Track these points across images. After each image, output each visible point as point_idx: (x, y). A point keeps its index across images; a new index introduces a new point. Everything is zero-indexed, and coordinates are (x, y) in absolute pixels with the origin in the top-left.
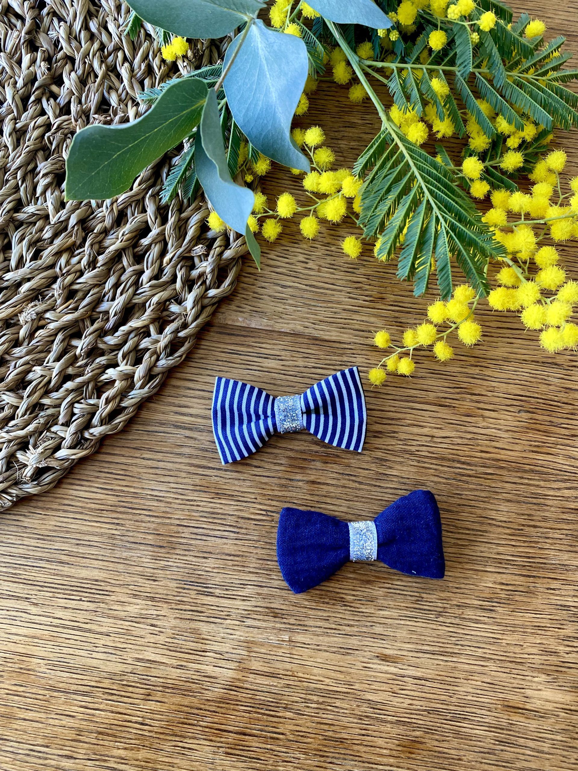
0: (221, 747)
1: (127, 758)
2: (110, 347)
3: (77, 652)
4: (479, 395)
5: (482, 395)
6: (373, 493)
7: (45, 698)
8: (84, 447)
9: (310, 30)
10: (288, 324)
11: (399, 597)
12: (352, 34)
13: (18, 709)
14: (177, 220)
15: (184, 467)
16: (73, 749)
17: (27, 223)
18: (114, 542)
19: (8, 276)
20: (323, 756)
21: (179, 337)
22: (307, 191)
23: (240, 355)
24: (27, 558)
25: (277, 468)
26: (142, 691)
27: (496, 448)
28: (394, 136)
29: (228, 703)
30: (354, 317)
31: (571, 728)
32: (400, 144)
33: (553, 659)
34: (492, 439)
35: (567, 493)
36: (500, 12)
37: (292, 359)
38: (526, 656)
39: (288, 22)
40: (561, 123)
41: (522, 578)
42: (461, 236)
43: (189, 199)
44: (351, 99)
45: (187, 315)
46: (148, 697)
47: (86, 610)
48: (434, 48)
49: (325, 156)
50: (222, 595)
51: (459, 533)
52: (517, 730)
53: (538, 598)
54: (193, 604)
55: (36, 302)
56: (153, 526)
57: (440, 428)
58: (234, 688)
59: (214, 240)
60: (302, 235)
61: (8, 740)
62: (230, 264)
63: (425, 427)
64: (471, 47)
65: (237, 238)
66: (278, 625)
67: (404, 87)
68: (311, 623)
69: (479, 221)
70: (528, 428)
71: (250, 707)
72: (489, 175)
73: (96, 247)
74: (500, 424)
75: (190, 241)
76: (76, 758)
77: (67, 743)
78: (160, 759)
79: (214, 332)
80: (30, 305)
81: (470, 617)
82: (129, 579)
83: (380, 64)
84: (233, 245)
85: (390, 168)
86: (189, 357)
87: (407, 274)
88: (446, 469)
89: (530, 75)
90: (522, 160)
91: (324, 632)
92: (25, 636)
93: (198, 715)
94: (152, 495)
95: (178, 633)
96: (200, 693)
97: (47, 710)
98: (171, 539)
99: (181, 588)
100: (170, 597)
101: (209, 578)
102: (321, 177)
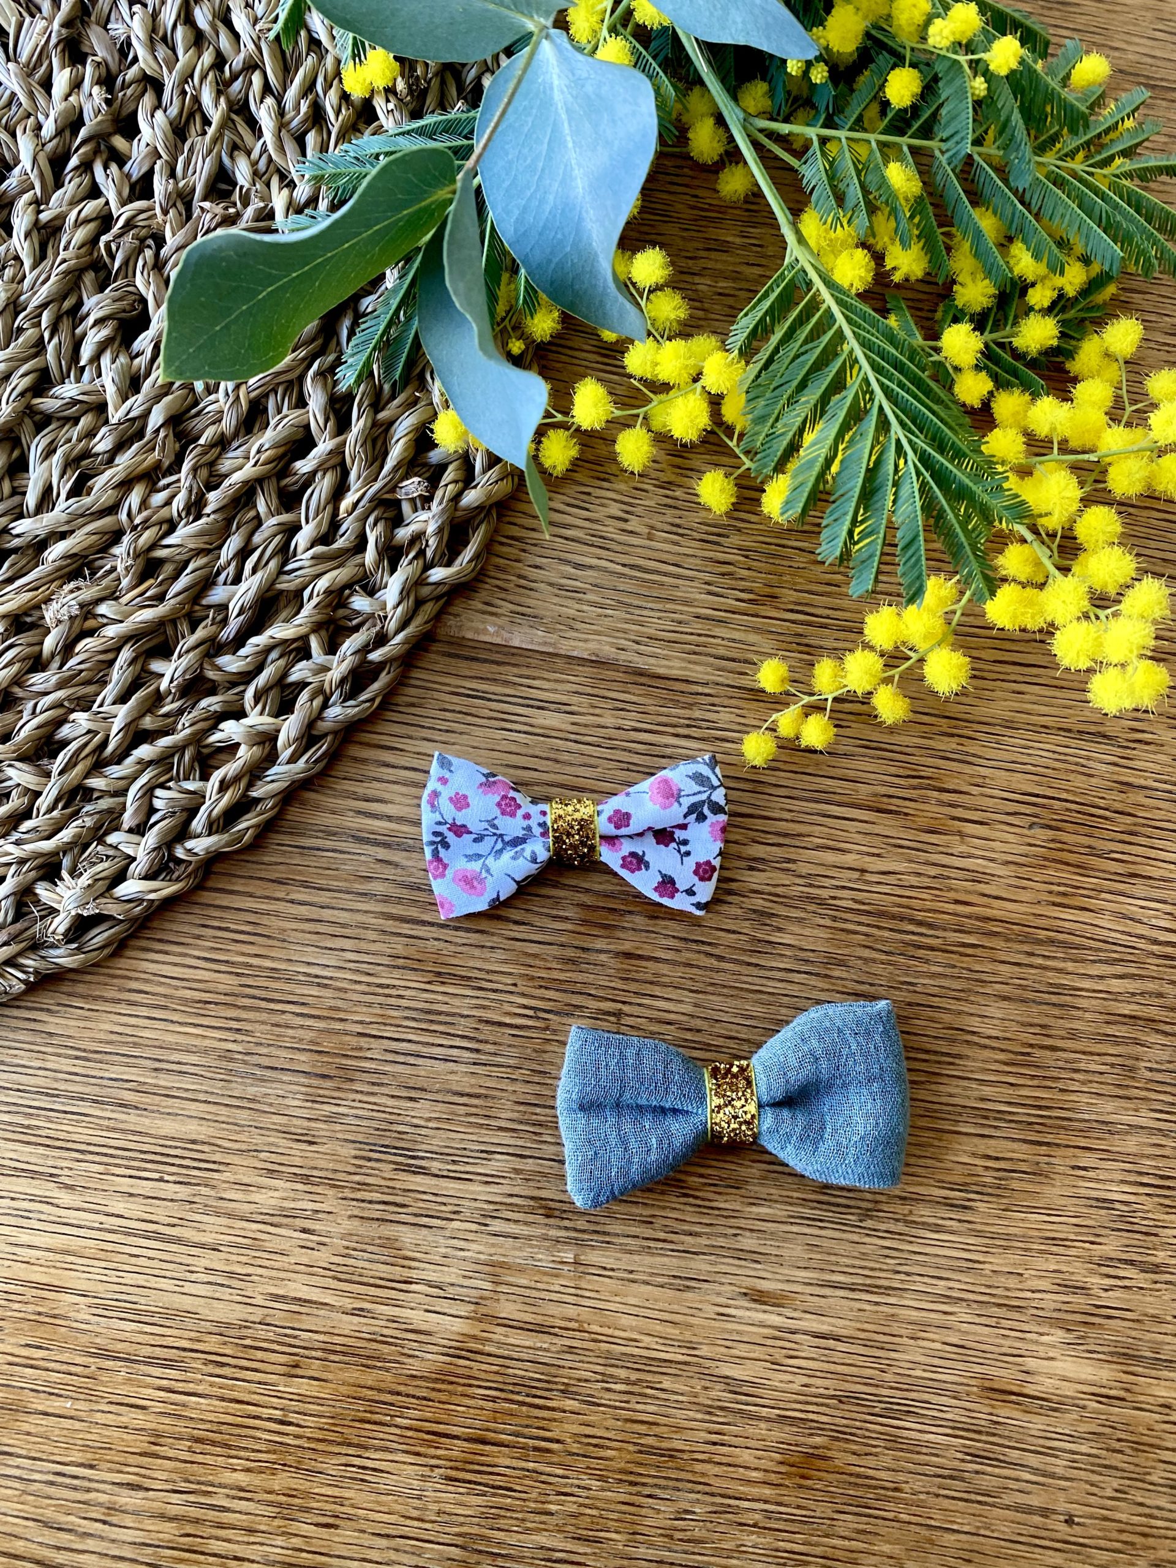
0: (437, 1467)
1: (251, 1488)
2: (228, 678)
3: (153, 1282)
4: (955, 791)
5: (961, 792)
6: (745, 978)
7: (87, 1371)
8: (175, 877)
9: (646, 49)
10: (586, 641)
12: (730, 61)
13: (32, 1394)
14: (369, 424)
15: (374, 921)
16: (143, 1471)
17: (59, 419)
18: (231, 1066)
19: (22, 526)
20: (636, 1484)
21: (371, 662)
22: (630, 376)
23: (489, 700)
24: (53, 1096)
25: (558, 925)
26: (283, 1359)
27: (985, 895)
28: (813, 275)
29: (452, 1383)
31: (1107, 1430)
32: (825, 294)
33: (1079, 1301)
34: (977, 877)
35: (1116, 985)
36: (1028, 38)
37: (591, 711)
38: (1029, 1295)
39: (605, 32)
40: (1137, 262)
41: (1025, 1147)
42: (943, 480)
43: (394, 385)
44: (722, 194)
45: (386, 617)
46: (293, 1370)
47: (172, 1200)
48: (894, 102)
49: (669, 308)
50: (445, 1173)
52: (1006, 1433)
53: (1053, 1186)
54: (386, 1190)
55: (80, 582)
56: (309, 1035)
57: (878, 855)
58: (464, 1353)
59: (442, 468)
60: (618, 463)
62: (474, 517)
63: (849, 852)
64: (971, 105)
65: (490, 467)
66: (553, 1233)
67: (833, 175)
68: (616, 1228)
69: (978, 450)
70: (1045, 859)
71: (496, 1389)
72: (991, 360)
73: (204, 473)
74: (993, 850)
75: (395, 469)
76: (148, 1490)
77: (132, 1459)
78: (316, 1491)
79: (437, 652)
80: (67, 588)
81: (924, 1219)
82: (259, 1140)
83: (785, 128)
84: (482, 479)
85: (806, 342)
86: (388, 701)
87: (837, 553)
88: (886, 934)
89: (1078, 164)
90: (1056, 332)
91: (643, 1247)
92: (48, 1250)
93: (392, 1405)
94: (309, 975)
95: (356, 1246)
96: (398, 1362)
97: (91, 1396)
98: (344, 1061)
99: (363, 1158)
100: (341, 1176)
101: (419, 1139)
102: (662, 351)
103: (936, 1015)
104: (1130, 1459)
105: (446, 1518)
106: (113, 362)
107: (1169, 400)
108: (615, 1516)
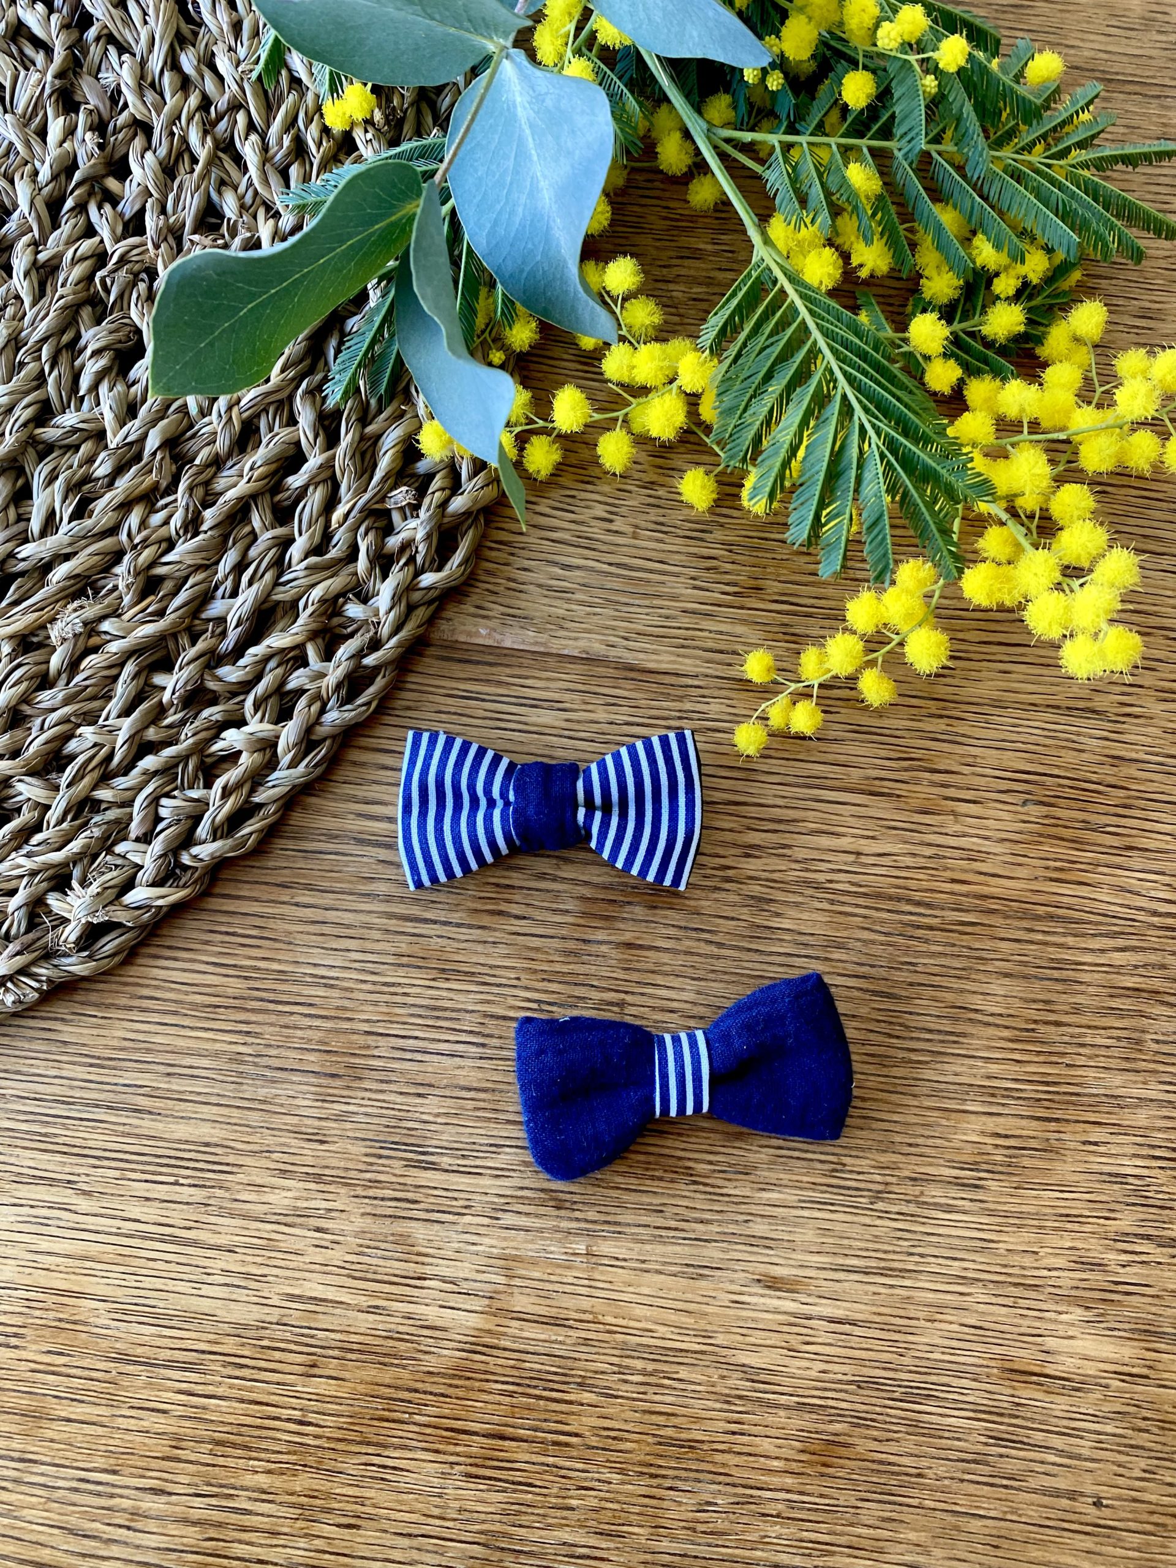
0: (457, 1464)
1: (272, 1490)
2: (228, 688)
3: (171, 1285)
4: (947, 772)
5: (953, 773)
6: (746, 964)
7: (107, 1376)
8: (181, 883)
9: (612, 70)
10: (576, 639)
11: (799, 1163)
12: (693, 77)
13: (56, 1401)
14: (357, 438)
15: (377, 920)
16: (165, 1476)
17: (60, 447)
18: (242, 1068)
19: (26, 550)
20: (656, 1476)
21: (366, 667)
22: (609, 382)
23: (483, 700)
24: (68, 1103)
25: (558, 919)
26: (300, 1358)
27: (981, 873)
28: (778, 273)
29: (469, 1379)
31: (1132, 1409)
32: (789, 289)
33: (1096, 1277)
34: (973, 856)
35: (1118, 958)
36: (977, 36)
37: (584, 707)
38: (1045, 1273)
39: (569, 54)
40: (1095, 249)
41: (1035, 1124)
42: (908, 462)
43: (380, 399)
44: (692, 204)
45: (379, 623)
46: (311, 1370)
47: (187, 1203)
48: (852, 104)
49: (643, 314)
50: (456, 1168)
51: (912, 1038)
52: (1029, 1415)
53: (1065, 1162)
54: (398, 1187)
55: (83, 601)
56: (317, 1035)
57: (873, 838)
58: (479, 1348)
59: (430, 477)
60: (600, 465)
61: (35, 1462)
62: (462, 523)
63: (842, 835)
64: (922, 103)
65: (476, 474)
66: (565, 1224)
67: (794, 180)
68: (628, 1218)
69: (942, 433)
70: (1041, 835)
71: (513, 1384)
72: (959, 347)
73: (200, 492)
74: (987, 829)
75: (384, 480)
76: (170, 1494)
77: (155, 1464)
78: (337, 1491)
79: (432, 656)
80: (71, 607)
81: (935, 1200)
82: (270, 1140)
83: (747, 137)
84: (468, 486)
85: (770, 336)
86: (384, 705)
87: (805, 536)
88: (885, 915)
89: (1036, 157)
90: (1022, 319)
91: (655, 1236)
92: (69, 1256)
93: (410, 1402)
94: (315, 976)
95: (369, 1243)
96: (415, 1359)
97: (113, 1401)
98: (352, 1060)
99: (374, 1155)
100: (352, 1174)
101: (429, 1134)
102: (637, 355)
104: (1157, 1439)
105: (467, 1515)
106: (111, 390)
107: (1134, 377)
108: (637, 1509)
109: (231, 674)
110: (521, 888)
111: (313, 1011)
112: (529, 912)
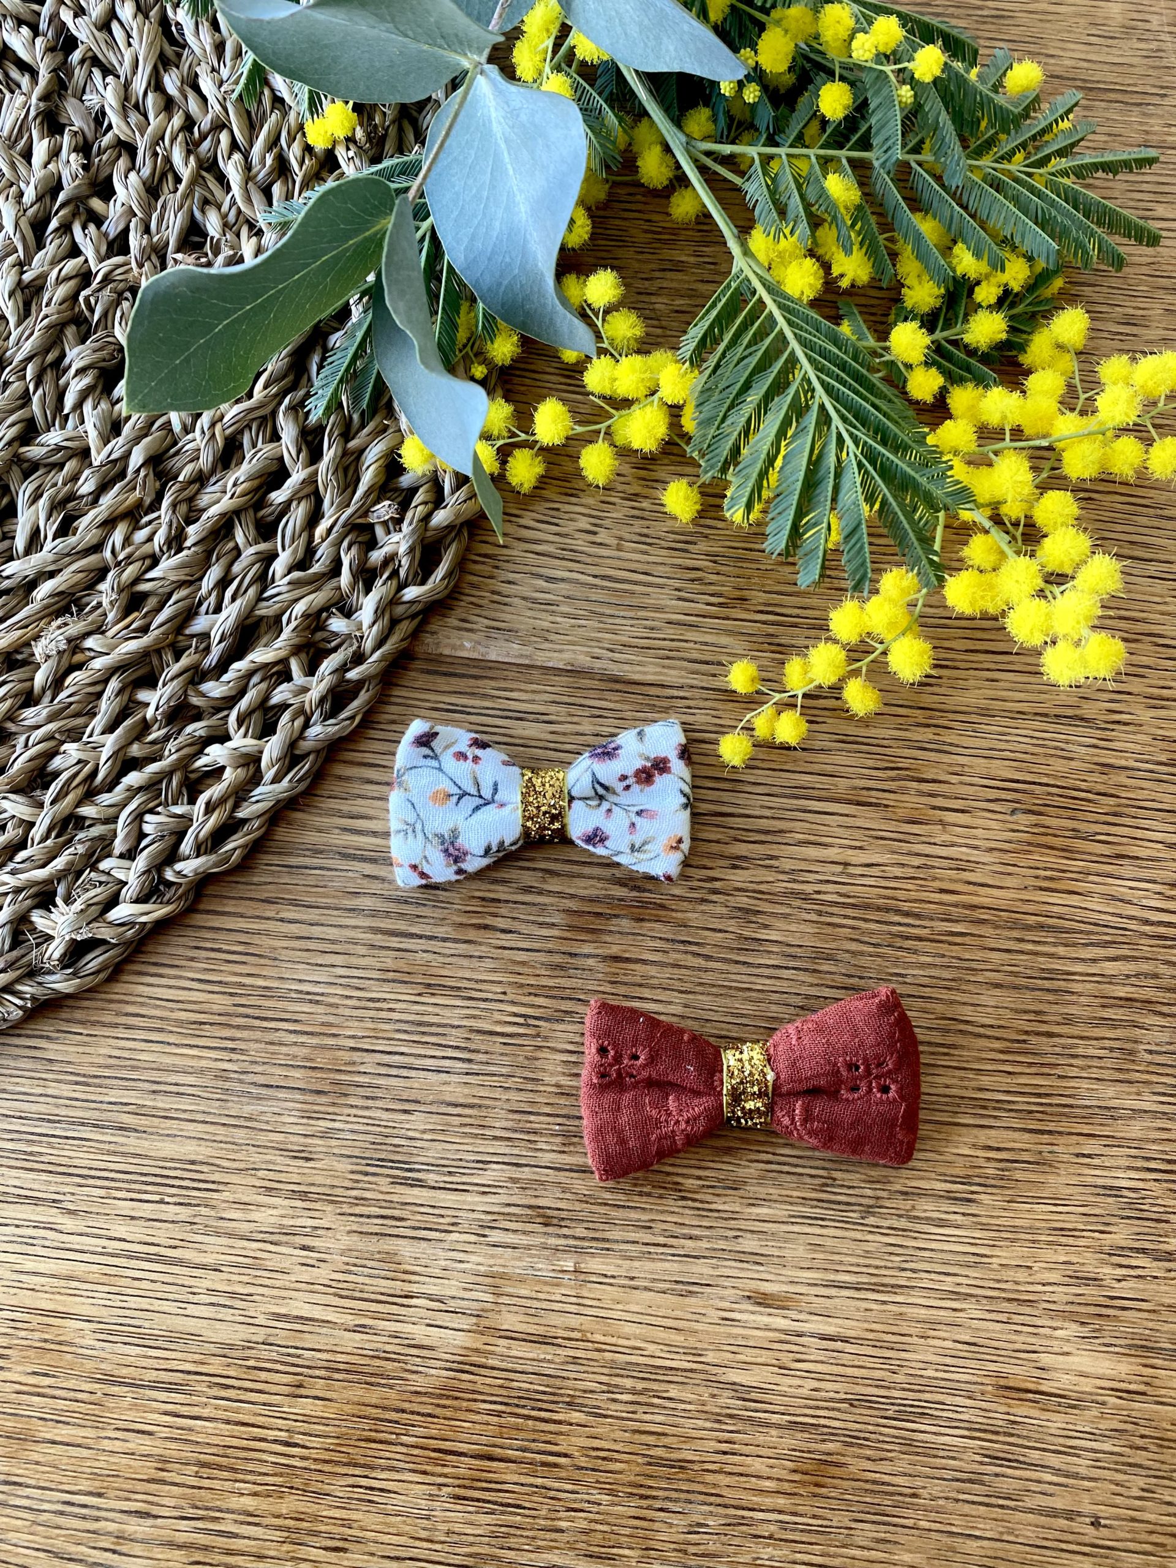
0: (445, 1485)
1: (259, 1512)
2: (212, 703)
3: (157, 1305)
4: (934, 781)
5: (940, 782)
6: (733, 977)
7: (93, 1398)
8: (166, 899)
9: (592, 86)
10: (560, 651)
11: (788, 1178)
12: (673, 93)
13: (41, 1422)
14: (339, 453)
15: (362, 936)
16: (150, 1498)
17: (45, 466)
18: (227, 1085)
19: (11, 568)
20: (647, 1497)
21: (348, 681)
22: (591, 394)
23: (469, 713)
24: (54, 1122)
25: (545, 932)
26: (286, 1379)
27: (970, 883)
28: (756, 283)
29: (457, 1398)
30: (689, 636)
31: (1129, 1427)
32: (767, 299)
33: (1092, 1293)
34: (961, 866)
35: (1110, 968)
36: (954, 46)
37: (569, 719)
38: (1040, 1288)
39: (547, 69)
40: (1075, 254)
41: (1027, 1136)
42: (887, 472)
43: (362, 414)
44: (674, 217)
45: (362, 637)
46: (297, 1390)
47: (172, 1222)
48: (829, 115)
49: (625, 327)
50: (442, 1185)
52: (1025, 1433)
53: (1058, 1175)
54: (384, 1204)
55: (67, 618)
56: (305, 1051)
57: (860, 848)
58: (467, 1367)
59: (413, 491)
60: (583, 478)
61: (20, 1484)
62: (446, 536)
63: (831, 846)
64: (898, 112)
65: (458, 488)
66: (553, 1241)
67: (773, 192)
68: (616, 1234)
69: (921, 440)
70: (1030, 844)
71: (501, 1403)
72: (942, 356)
73: (183, 508)
74: (976, 838)
75: (367, 494)
76: (156, 1517)
77: (140, 1487)
78: (324, 1513)
79: (418, 670)
80: (55, 624)
81: (927, 1214)
82: (257, 1158)
83: (727, 149)
84: (451, 500)
85: (748, 346)
86: (368, 720)
87: (783, 545)
88: (873, 926)
89: (1017, 164)
90: (1004, 326)
91: (644, 1253)
92: (53, 1276)
93: (397, 1422)
94: (301, 992)
95: (355, 1262)
96: (402, 1379)
97: (98, 1423)
98: (338, 1076)
99: (361, 1173)
100: (339, 1191)
101: (415, 1151)
102: (619, 366)
103: (928, 1005)
104: (1156, 1457)
105: (455, 1538)
107: (1114, 383)
108: (627, 1531)
109: (214, 689)
110: (507, 901)
111: (298, 1027)
112: (516, 926)
